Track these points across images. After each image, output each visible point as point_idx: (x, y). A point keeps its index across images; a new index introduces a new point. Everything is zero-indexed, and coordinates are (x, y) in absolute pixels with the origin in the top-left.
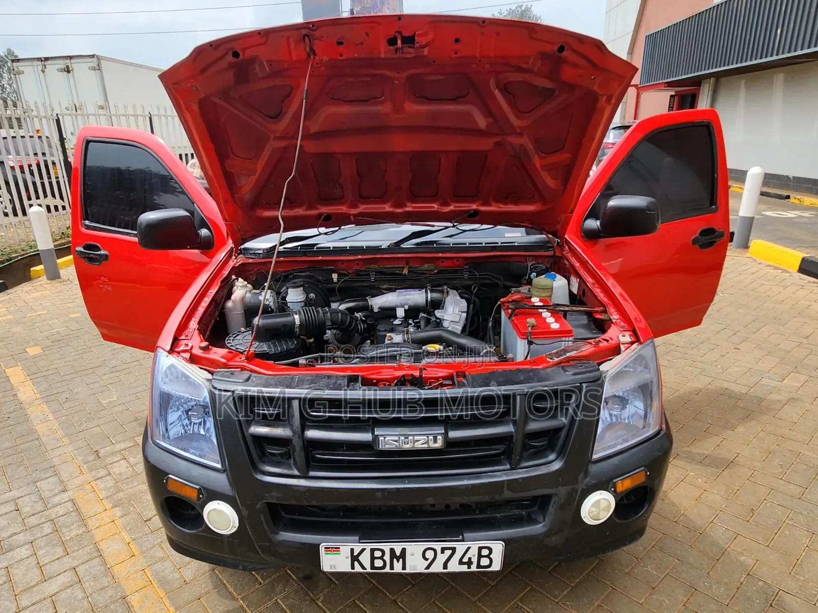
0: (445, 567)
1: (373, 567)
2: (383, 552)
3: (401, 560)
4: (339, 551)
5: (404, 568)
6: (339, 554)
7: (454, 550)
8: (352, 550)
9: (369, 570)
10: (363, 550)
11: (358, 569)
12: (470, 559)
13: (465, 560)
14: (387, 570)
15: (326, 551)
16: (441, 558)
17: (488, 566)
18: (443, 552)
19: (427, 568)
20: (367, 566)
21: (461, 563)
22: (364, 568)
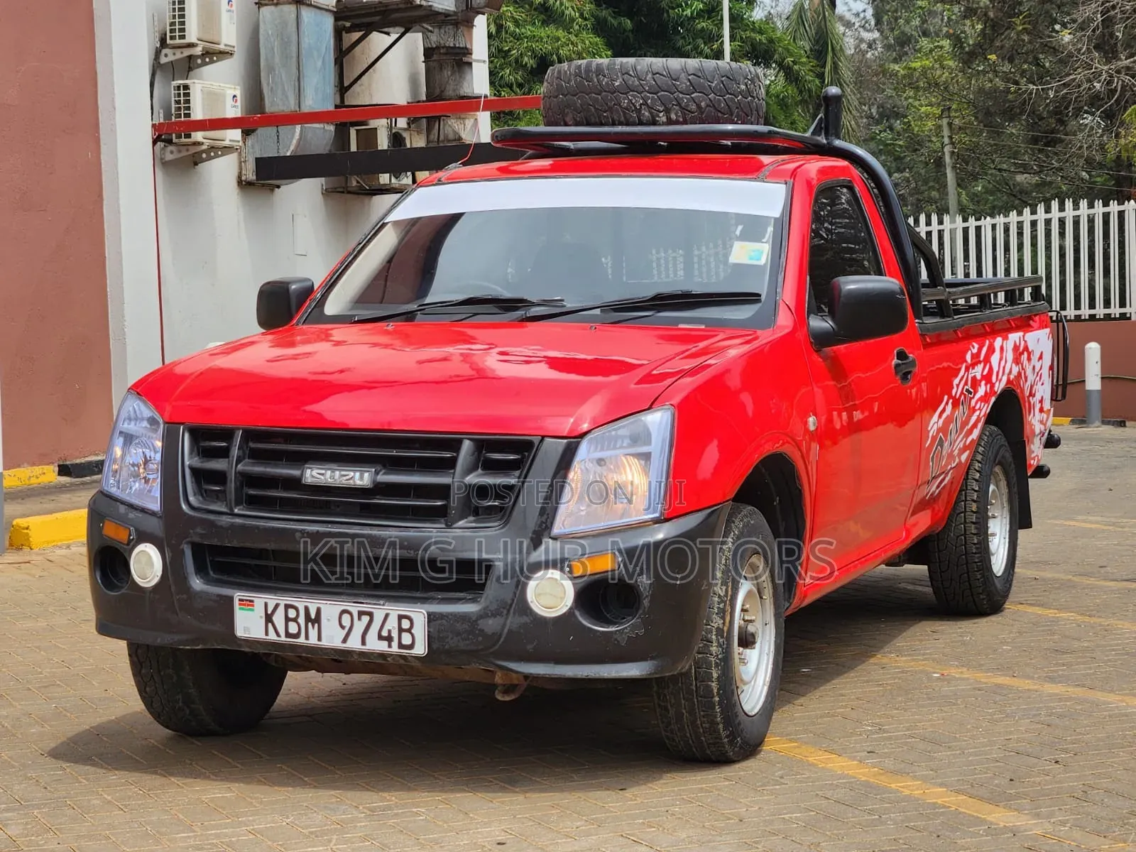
0: (363, 643)
1: (288, 635)
2: (296, 609)
3: (316, 625)
4: (253, 606)
5: (319, 639)
6: (253, 610)
7: (371, 614)
8: (266, 605)
9: (283, 638)
10: (277, 606)
11: (272, 636)
12: (389, 631)
13: (385, 633)
14: (302, 640)
15: (240, 604)
16: (360, 626)
17: (411, 647)
18: (359, 619)
19: (345, 641)
20: (282, 632)
21: (380, 638)
22: (278, 635)
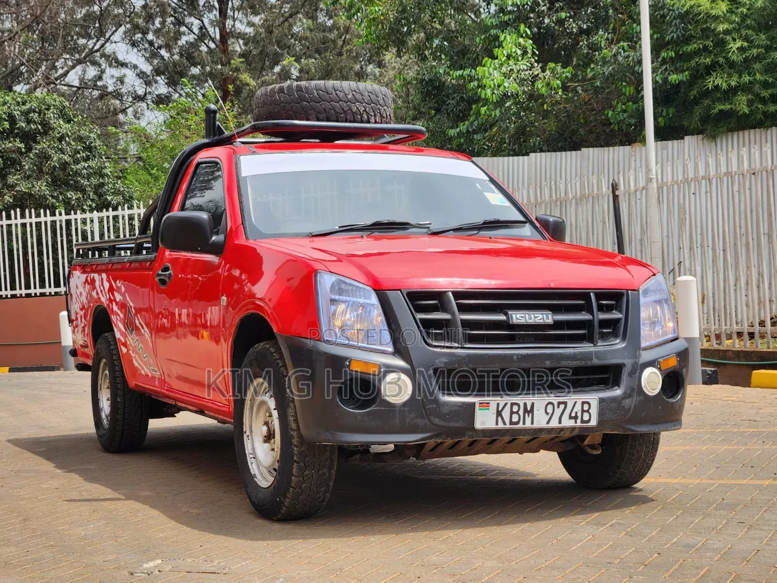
0: (560, 422)
1: (511, 423)
2: (518, 405)
3: (531, 414)
4: (489, 406)
5: (532, 423)
6: (489, 409)
7: (565, 403)
8: (498, 404)
9: (508, 426)
10: (506, 404)
11: (501, 425)
12: (576, 413)
13: (573, 415)
14: (521, 425)
15: (480, 406)
16: (558, 412)
17: (589, 421)
18: (558, 407)
19: (548, 422)
20: (507, 421)
21: (571, 417)
22: (504, 423)
